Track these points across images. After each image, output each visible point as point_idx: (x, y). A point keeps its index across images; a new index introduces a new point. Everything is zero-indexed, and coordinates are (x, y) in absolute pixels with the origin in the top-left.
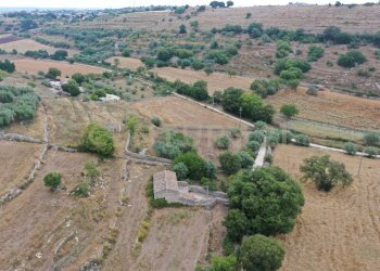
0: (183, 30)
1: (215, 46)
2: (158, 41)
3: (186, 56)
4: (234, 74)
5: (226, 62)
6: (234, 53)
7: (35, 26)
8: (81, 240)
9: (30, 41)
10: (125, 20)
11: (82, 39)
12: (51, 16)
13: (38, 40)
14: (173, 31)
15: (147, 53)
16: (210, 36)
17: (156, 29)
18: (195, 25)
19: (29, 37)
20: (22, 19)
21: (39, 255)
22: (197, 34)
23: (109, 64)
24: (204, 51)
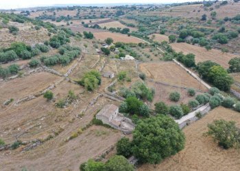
0: (204, 18)
1: (222, 30)
2: (185, 25)
3: (198, 36)
4: (227, 51)
5: (226, 43)
6: (234, 36)
7: (123, 14)
8: (42, 128)
9: (117, 22)
10: (171, 11)
11: (143, 22)
12: (134, 8)
13: (121, 22)
14: (197, 19)
15: (175, 33)
16: (221, 23)
17: (187, 17)
18: (214, 14)
19: (117, 20)
20: (119, 10)
21: (19, 129)
22: (213, 21)
23: (148, 38)
24: (212, 34)
